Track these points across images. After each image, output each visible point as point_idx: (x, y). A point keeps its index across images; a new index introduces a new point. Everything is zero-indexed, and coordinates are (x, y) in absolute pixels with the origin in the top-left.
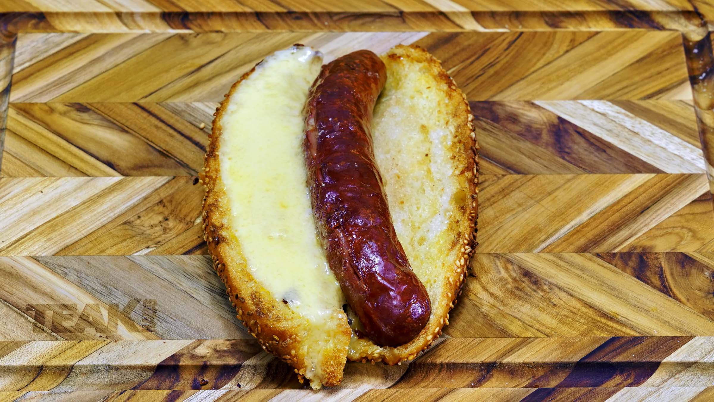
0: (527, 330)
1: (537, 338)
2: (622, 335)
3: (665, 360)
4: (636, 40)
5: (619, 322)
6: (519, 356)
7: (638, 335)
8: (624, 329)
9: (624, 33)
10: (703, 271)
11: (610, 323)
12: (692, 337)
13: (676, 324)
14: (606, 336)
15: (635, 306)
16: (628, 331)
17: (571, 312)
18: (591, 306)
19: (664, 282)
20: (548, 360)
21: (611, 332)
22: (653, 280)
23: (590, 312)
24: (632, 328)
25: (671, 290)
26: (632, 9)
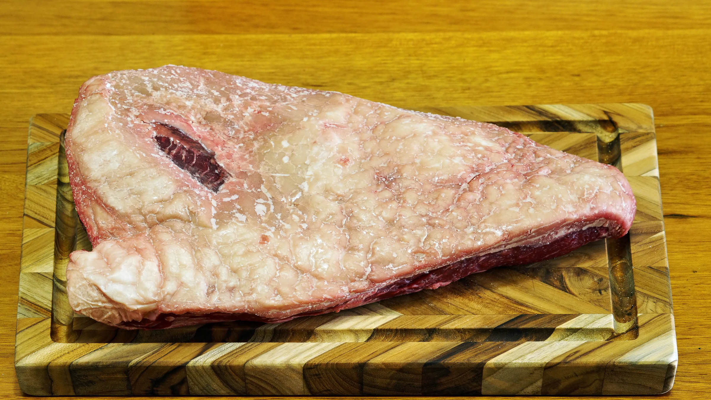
0: (459, 311)
1: (466, 315)
2: (528, 313)
3: (558, 327)
4: (559, 140)
5: (527, 306)
6: (452, 325)
7: (540, 313)
8: (529, 310)
9: (550, 136)
10: (593, 278)
11: (520, 307)
12: (579, 314)
13: (569, 307)
14: (517, 314)
15: (540, 297)
16: (533, 311)
17: (492, 301)
18: (507, 298)
19: (563, 284)
20: (473, 327)
21: (521, 312)
22: (555, 283)
23: (506, 301)
24: (537, 310)
25: (568, 289)
26: (558, 119)
